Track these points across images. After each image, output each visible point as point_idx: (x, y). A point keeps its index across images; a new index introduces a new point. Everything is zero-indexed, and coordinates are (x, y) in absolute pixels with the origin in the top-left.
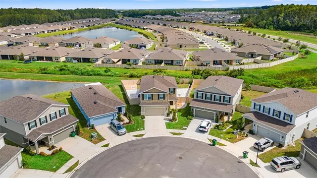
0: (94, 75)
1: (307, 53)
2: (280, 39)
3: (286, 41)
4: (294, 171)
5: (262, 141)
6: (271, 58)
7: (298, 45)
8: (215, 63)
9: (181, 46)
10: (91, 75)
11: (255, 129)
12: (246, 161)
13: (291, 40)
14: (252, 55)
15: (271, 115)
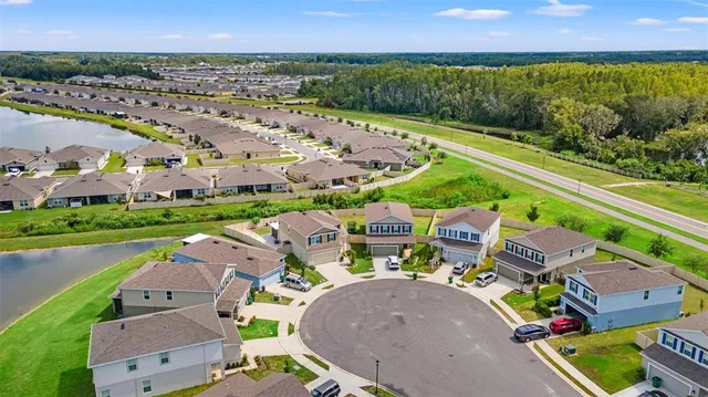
0: (149, 224)
1: (443, 156)
2: (395, 134)
3: (405, 136)
4: (494, 284)
5: (459, 265)
6: (403, 168)
7: (424, 143)
8: (335, 182)
9: (249, 156)
10: (142, 226)
11: (445, 256)
12: (453, 285)
13: (412, 135)
14: (377, 165)
15: (458, 238)
